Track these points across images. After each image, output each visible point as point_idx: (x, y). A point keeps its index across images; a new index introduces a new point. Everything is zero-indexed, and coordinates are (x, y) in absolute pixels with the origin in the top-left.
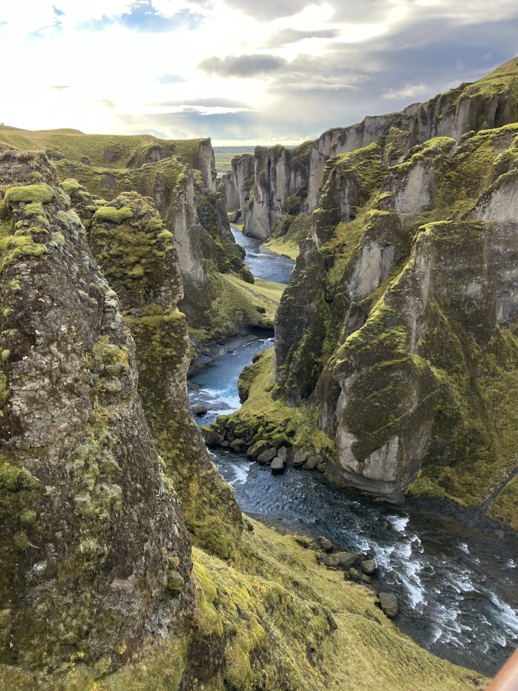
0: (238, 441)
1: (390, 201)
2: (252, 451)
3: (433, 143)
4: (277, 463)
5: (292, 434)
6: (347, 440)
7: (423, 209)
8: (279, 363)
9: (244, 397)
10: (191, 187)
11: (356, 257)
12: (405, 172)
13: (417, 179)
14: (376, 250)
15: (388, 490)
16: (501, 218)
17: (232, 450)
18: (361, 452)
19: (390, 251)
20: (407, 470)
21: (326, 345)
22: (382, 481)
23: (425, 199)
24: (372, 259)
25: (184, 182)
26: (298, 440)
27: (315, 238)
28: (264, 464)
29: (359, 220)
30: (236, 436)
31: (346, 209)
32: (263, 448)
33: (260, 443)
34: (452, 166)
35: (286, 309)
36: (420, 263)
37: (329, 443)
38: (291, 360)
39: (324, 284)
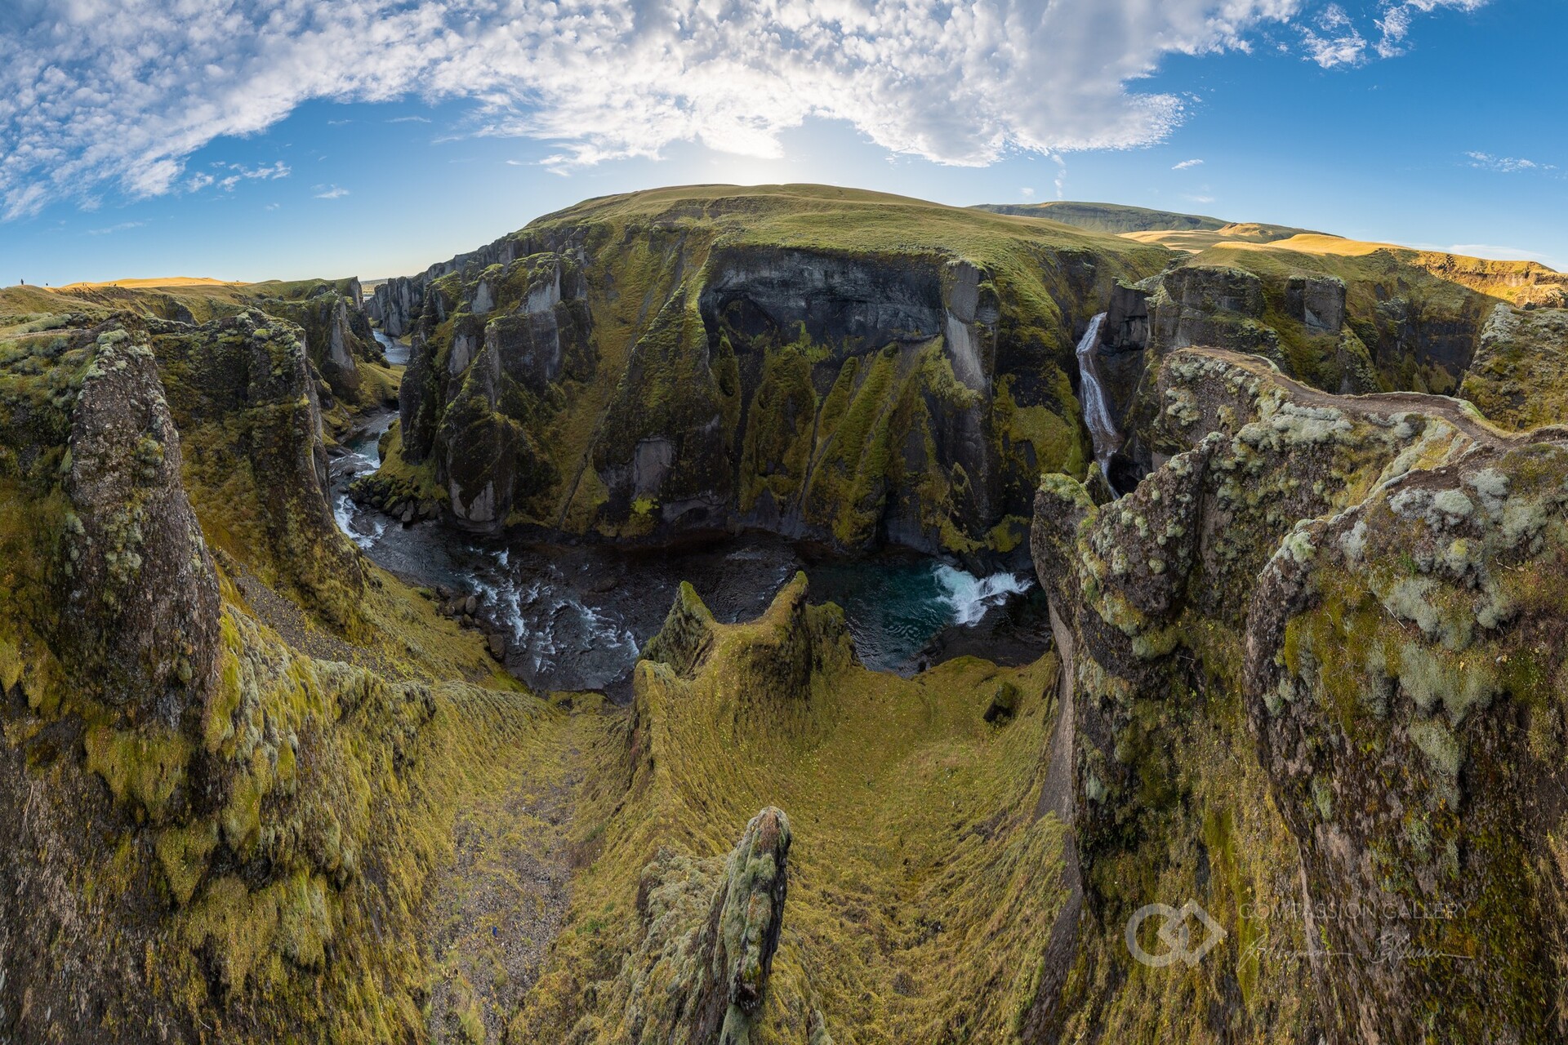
0: (377, 498)
1: (468, 308)
2: (388, 506)
3: (492, 268)
4: (407, 517)
5: (417, 489)
6: (456, 490)
7: (490, 309)
8: (404, 429)
9: (382, 458)
10: (344, 308)
11: (452, 346)
12: (476, 288)
13: (483, 291)
14: (463, 340)
15: (491, 528)
16: (537, 311)
17: (373, 506)
18: (467, 499)
19: (473, 340)
20: (500, 508)
21: (438, 412)
22: (485, 522)
23: (490, 303)
24: (461, 347)
25: (339, 306)
26: (421, 495)
27: (423, 335)
28: (397, 518)
29: (451, 320)
30: (375, 494)
31: (442, 314)
32: (395, 504)
33: (394, 498)
34: (505, 280)
35: (406, 387)
36: (491, 348)
37: (443, 493)
38: (413, 426)
39: (432, 367)
